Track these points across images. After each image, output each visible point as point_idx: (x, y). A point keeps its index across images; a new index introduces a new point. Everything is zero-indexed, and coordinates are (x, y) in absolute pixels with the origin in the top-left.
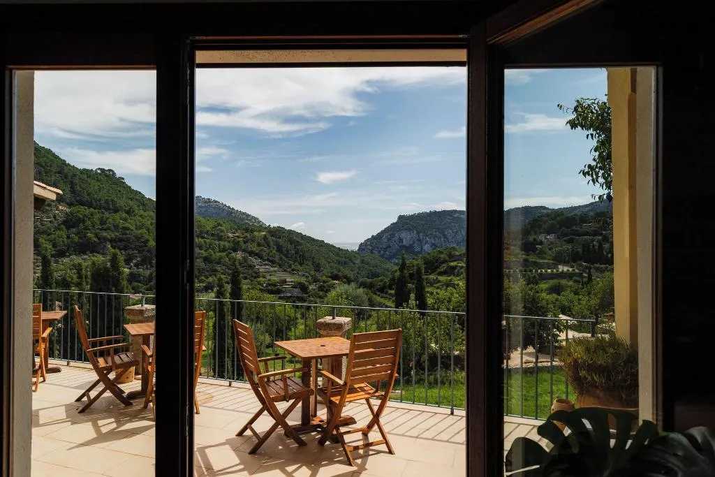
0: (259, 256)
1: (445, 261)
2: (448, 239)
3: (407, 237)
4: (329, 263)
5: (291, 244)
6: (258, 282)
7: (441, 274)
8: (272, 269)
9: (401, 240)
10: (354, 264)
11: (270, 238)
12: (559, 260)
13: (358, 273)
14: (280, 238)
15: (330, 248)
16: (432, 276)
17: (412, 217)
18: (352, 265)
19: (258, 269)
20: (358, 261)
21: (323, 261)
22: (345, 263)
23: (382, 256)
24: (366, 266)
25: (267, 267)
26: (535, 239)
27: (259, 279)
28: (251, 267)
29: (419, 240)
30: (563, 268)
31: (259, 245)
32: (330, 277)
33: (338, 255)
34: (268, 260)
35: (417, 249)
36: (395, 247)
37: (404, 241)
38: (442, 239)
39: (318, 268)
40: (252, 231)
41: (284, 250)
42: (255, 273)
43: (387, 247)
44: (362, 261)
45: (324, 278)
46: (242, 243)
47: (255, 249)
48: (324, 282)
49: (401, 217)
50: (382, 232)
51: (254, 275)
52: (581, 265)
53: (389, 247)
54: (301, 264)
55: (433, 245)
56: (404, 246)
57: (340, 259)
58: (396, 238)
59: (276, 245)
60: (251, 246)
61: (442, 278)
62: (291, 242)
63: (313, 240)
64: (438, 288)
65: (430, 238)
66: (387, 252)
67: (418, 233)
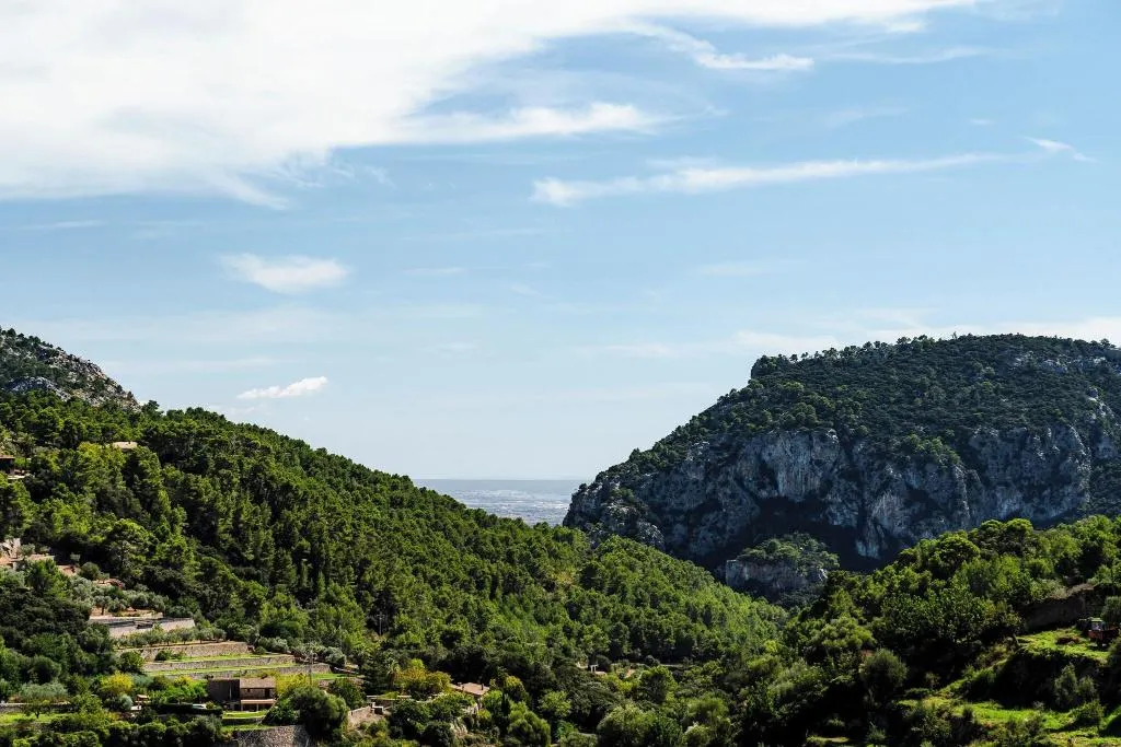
0: (101, 557)
2: (982, 469)
3: (795, 461)
4: (435, 582)
5: (257, 500)
6: (103, 696)
8: (168, 627)
9: (767, 473)
10: (550, 586)
11: (157, 472)
13: (568, 632)
14: (201, 468)
15: (435, 509)
17: (819, 369)
18: (540, 592)
19: (103, 629)
20: (567, 577)
21: (406, 582)
22: (511, 586)
23: (680, 551)
24: (604, 600)
25: (146, 615)
27: (107, 681)
28: (70, 618)
29: (852, 475)
31: (103, 503)
32: (443, 666)
33: (475, 546)
34: (150, 581)
35: (842, 516)
37: (781, 477)
38: (959, 471)
39: (383, 612)
40: (70, 439)
41: (223, 526)
42: (90, 648)
43: (702, 510)
44: (588, 578)
45: (418, 670)
46: (23, 500)
47: (84, 528)
48: (416, 690)
49: (765, 369)
50: (680, 437)
51: (84, 657)
53: (712, 504)
54: (304, 596)
56: (784, 502)
57: (487, 567)
58: (745, 467)
59: (184, 503)
60: (66, 509)
62: (258, 487)
63: (359, 473)
65: (901, 466)
66: (703, 531)
67: (847, 444)
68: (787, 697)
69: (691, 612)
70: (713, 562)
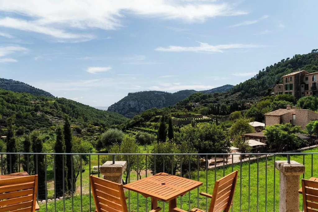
0: (51, 114)
1: (154, 115)
3: (133, 104)
4: (92, 117)
5: (71, 107)
6: (51, 128)
7: (152, 121)
8: (60, 121)
9: (130, 105)
10: (106, 117)
11: (58, 104)
12: (203, 114)
13: (108, 122)
14: (63, 104)
15: (93, 109)
16: (148, 123)
17: (135, 94)
18: (105, 118)
19: (51, 121)
20: (108, 116)
21: (89, 117)
22: (101, 117)
23: (120, 113)
24: (112, 118)
25: (57, 120)
26: (191, 105)
27: (51, 127)
28: (47, 120)
29: (139, 105)
30: (205, 117)
31: (51, 108)
32: (93, 124)
33: (97, 113)
34: (57, 116)
35: (138, 109)
36: (127, 108)
37: (131, 105)
38: (150, 105)
39: (86, 120)
40: (47, 100)
41: (66, 110)
42: (49, 123)
43: (123, 109)
44: (110, 116)
45: (90, 125)
46: (40, 107)
47: (48, 110)
48: (90, 127)
49: (129, 94)
50: (120, 101)
51: (49, 124)
52: (212, 116)
53: (124, 108)
54: (76, 118)
55: (145, 107)
56: (131, 108)
57: (98, 115)
58: (127, 104)
59: (61, 108)
60: (46, 108)
61: (153, 123)
62: (70, 106)
63: (83, 105)
64: (151, 128)
65: (144, 104)
66: (123, 111)
67: (138, 102)
68: (132, 123)
69: (122, 120)
70: (124, 114)
